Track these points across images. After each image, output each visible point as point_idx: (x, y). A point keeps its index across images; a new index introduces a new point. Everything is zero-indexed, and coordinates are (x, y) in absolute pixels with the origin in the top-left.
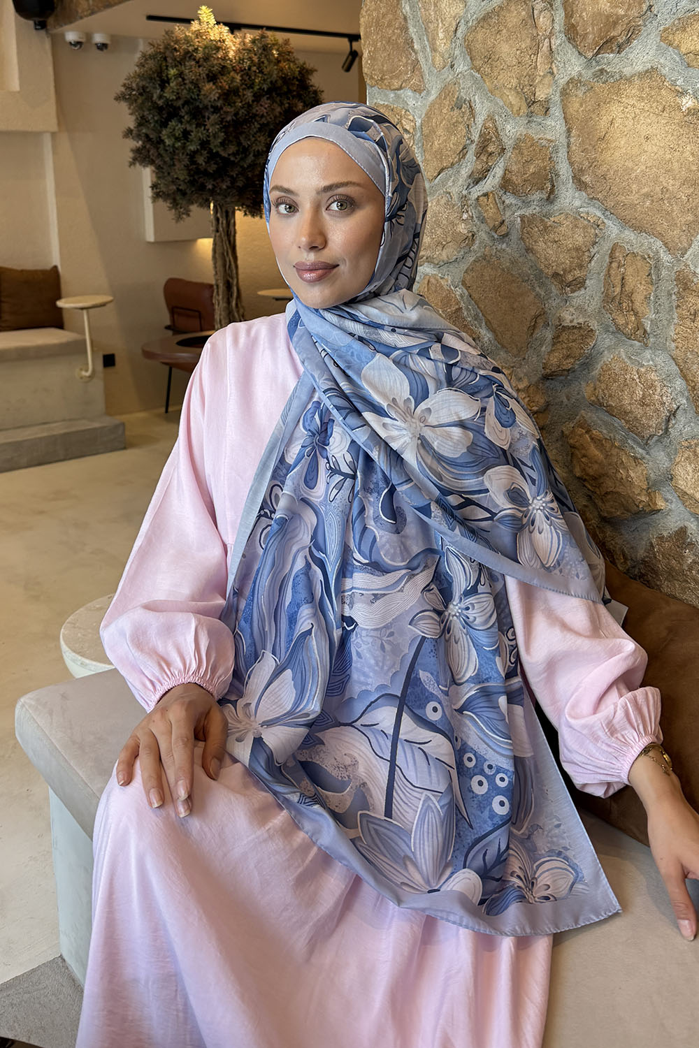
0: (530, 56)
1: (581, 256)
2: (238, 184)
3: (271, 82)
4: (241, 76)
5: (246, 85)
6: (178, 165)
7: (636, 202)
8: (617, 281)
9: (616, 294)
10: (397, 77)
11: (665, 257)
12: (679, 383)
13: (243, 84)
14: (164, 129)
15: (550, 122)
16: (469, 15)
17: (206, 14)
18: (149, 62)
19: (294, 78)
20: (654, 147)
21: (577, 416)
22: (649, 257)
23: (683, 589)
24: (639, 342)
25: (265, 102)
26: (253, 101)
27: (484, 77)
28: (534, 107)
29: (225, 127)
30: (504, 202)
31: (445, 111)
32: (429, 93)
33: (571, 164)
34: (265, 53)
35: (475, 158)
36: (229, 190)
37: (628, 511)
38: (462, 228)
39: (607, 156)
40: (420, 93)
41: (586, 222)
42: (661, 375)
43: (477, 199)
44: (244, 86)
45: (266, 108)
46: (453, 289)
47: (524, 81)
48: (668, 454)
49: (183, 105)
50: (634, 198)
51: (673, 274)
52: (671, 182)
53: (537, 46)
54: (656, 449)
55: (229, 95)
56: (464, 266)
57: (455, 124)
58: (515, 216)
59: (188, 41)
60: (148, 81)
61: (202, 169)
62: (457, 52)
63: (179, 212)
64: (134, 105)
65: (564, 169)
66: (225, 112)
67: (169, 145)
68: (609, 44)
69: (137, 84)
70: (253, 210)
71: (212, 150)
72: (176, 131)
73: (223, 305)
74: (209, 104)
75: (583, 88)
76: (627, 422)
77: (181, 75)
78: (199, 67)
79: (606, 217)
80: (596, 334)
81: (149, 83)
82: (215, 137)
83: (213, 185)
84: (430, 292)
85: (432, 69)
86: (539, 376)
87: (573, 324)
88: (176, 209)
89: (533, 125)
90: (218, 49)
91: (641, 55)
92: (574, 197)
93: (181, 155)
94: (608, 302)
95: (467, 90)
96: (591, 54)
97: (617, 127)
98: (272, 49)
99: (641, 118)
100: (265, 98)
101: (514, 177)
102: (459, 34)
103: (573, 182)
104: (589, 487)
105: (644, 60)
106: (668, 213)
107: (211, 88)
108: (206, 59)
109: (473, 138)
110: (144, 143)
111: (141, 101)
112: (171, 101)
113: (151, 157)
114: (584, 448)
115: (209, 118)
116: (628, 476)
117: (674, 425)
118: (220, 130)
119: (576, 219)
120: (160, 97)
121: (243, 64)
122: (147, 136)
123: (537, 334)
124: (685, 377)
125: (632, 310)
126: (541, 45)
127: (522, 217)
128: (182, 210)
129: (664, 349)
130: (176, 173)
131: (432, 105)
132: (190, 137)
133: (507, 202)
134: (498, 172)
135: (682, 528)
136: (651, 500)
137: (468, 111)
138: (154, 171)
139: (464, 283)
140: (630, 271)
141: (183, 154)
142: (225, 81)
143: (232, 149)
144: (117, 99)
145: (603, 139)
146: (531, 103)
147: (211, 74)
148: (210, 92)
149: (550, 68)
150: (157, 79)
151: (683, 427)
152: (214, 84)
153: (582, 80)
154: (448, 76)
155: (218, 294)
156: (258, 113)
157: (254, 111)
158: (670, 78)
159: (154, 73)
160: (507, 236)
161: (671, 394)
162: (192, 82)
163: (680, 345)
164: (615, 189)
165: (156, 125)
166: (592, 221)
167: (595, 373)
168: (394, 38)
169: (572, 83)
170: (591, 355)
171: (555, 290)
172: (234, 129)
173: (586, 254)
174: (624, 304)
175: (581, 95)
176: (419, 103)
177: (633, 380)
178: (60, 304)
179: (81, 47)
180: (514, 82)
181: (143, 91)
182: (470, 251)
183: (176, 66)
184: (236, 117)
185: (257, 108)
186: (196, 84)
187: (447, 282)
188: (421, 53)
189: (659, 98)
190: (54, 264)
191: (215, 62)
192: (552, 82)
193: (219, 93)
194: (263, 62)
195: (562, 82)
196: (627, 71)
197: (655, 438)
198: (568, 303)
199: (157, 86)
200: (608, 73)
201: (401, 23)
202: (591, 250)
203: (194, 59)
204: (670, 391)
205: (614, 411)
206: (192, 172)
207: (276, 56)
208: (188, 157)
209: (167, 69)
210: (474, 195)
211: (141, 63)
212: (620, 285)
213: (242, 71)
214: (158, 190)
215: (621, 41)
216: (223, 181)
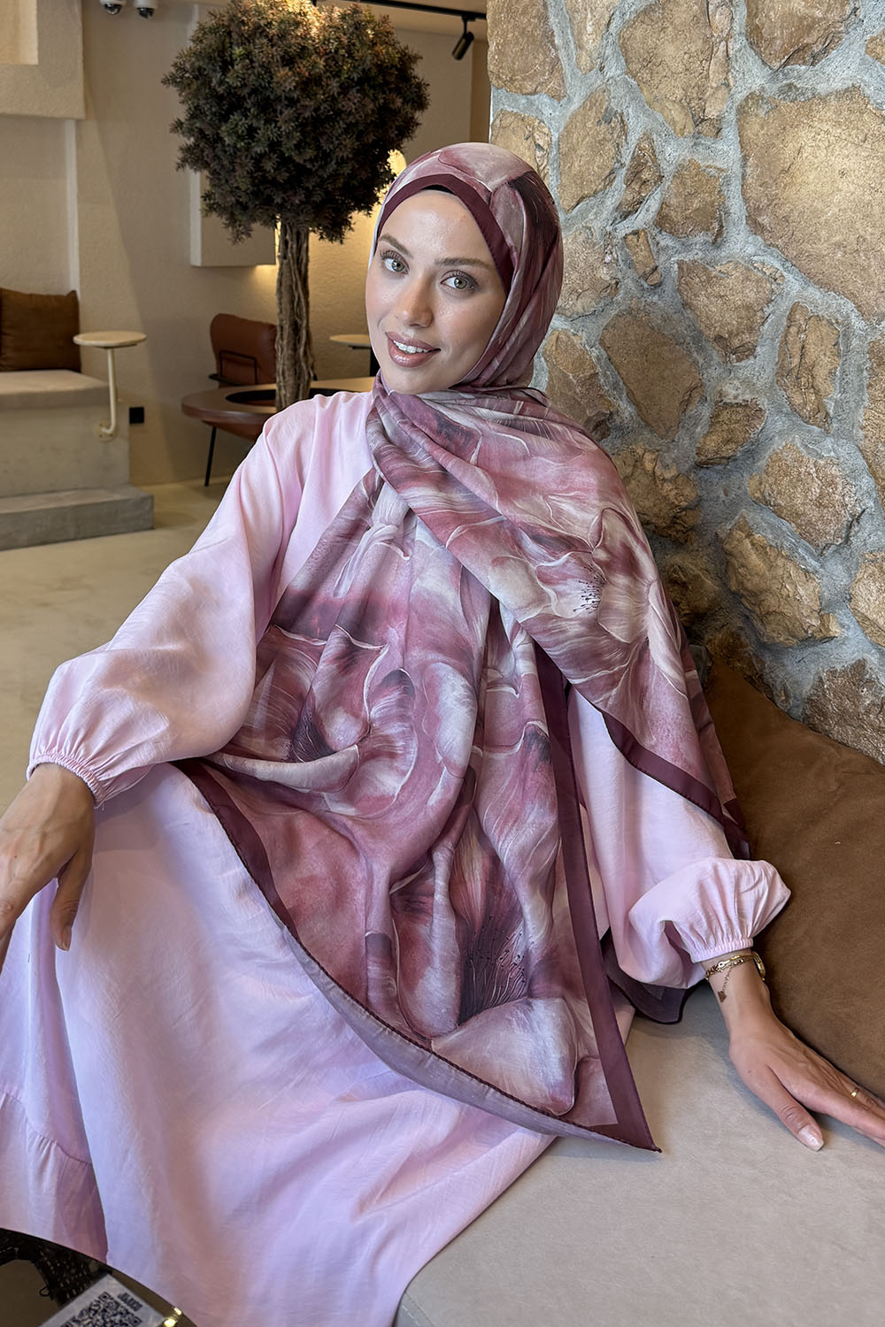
0: (701, 62)
1: (752, 316)
2: (315, 199)
3: (364, 70)
4: (326, 61)
5: (331, 72)
6: (239, 171)
7: (825, 253)
8: (796, 350)
9: (793, 365)
10: (531, 78)
11: (857, 323)
12: (866, 482)
13: (327, 70)
14: (223, 123)
15: (720, 146)
16: (626, 6)
18: (209, 36)
19: (392, 66)
20: (850, 185)
21: (736, 515)
22: (837, 323)
23: (858, 737)
24: (819, 427)
25: (354, 94)
26: (339, 94)
27: (642, 85)
28: (703, 126)
29: (302, 126)
30: (658, 243)
31: (589, 125)
32: (570, 100)
33: (746, 200)
34: (358, 33)
35: (625, 186)
36: (303, 206)
37: (794, 637)
38: (604, 274)
39: (791, 193)
40: (559, 101)
41: (760, 274)
42: (844, 470)
43: (625, 238)
44: (328, 74)
45: (354, 104)
46: (587, 347)
47: (691, 92)
48: (848, 569)
49: (250, 95)
50: (822, 247)
51: (865, 345)
52: (870, 230)
53: (710, 50)
54: (832, 561)
55: (309, 84)
56: (604, 321)
57: (602, 142)
58: (670, 263)
59: (259, 12)
60: (207, 61)
61: (270, 178)
62: (609, 51)
63: (238, 231)
64: (188, 91)
65: (736, 207)
66: (302, 106)
67: (229, 145)
68: (800, 53)
69: (192, 64)
70: (332, 233)
71: (284, 154)
72: (239, 127)
73: (287, 352)
74: (283, 95)
75: (765, 106)
76: (799, 526)
77: (248, 55)
78: (272, 46)
79: (786, 269)
80: (766, 415)
81: (208, 64)
82: (288, 137)
83: (283, 198)
84: (559, 351)
85: (576, 70)
86: (692, 462)
87: (736, 401)
88: (234, 227)
89: (700, 148)
90: (297, 24)
91: (840, 69)
92: (747, 242)
93: (243, 158)
94: (783, 375)
95: (619, 100)
96: (778, 64)
97: (806, 158)
98: (367, 28)
99: (837, 148)
100: (354, 90)
101: (672, 213)
102: (612, 28)
103: (747, 223)
104: (747, 605)
105: (844, 75)
106: (864, 269)
107: (287, 74)
108: (283, 36)
109: (623, 161)
110: (196, 141)
111: (195, 87)
112: (235, 88)
113: (206, 159)
114: (743, 556)
115: (281, 113)
116: (796, 592)
117: (857, 533)
118: (295, 129)
119: (748, 269)
120: (221, 83)
121: (328, 45)
122: (201, 131)
123: (692, 411)
124: (873, 474)
125: (813, 387)
126: (715, 49)
127: (680, 264)
128: (241, 228)
129: (851, 438)
130: (237, 181)
131: (574, 116)
132: (256, 135)
133: (662, 243)
134: (653, 204)
135: (859, 661)
136: (823, 625)
137: (619, 126)
138: (207, 177)
139: (602, 342)
140: (812, 338)
141: (246, 156)
142: (304, 66)
143: (310, 153)
144: (165, 82)
145: (787, 172)
146: (699, 121)
147: (286, 56)
148: (285, 79)
149: (726, 78)
150: (218, 59)
151: (866, 535)
152: (290, 69)
153: (765, 96)
154: (596, 81)
155: (282, 339)
156: (344, 109)
157: (340, 106)
158: (874, 101)
159: (214, 51)
160: (660, 286)
161: (855, 494)
162: (262, 66)
163: (870, 434)
164: (799, 235)
165: (214, 119)
166: (768, 274)
167: (762, 463)
168: (529, 29)
169: (752, 98)
170: (758, 440)
171: (716, 357)
172: (313, 128)
173: (759, 314)
174: (803, 379)
175: (762, 113)
176: (557, 113)
177: (809, 474)
178: (78, 339)
179: (119, 11)
180: (679, 93)
181: (199, 74)
182: (612, 302)
183: (243, 44)
184: (315, 113)
185: (343, 103)
186: (267, 68)
187: (581, 339)
188: (563, 50)
189: (860, 124)
190: (72, 288)
191: (293, 41)
192: (727, 96)
193: (297, 82)
194: (354, 45)
195: (739, 97)
196: (822, 88)
197: (833, 548)
198: (732, 375)
199: (218, 68)
200: (797, 89)
201: (539, 10)
202: (765, 310)
203: (267, 36)
204: (854, 489)
205: (782, 512)
206: (257, 181)
207: (371, 36)
208: (253, 161)
209: (231, 47)
210: (621, 233)
211: (198, 37)
212: (798, 356)
213: (327, 54)
214: (212, 202)
215: (816, 51)
216: (296, 193)
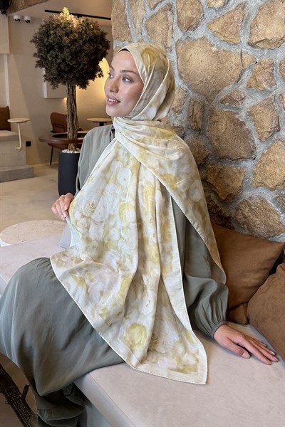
0: (166, 31)
1: (181, 102)
2: (76, 76)
3: (90, 37)
4: (78, 35)
6: (53, 68)
7: (198, 84)
9: (191, 115)
10: (123, 37)
11: (207, 102)
12: (209, 146)
14: (48, 54)
15: (172, 55)
16: (147, 16)
17: (66, 10)
18: (43, 28)
19: (99, 36)
20: (204, 64)
22: (201, 103)
24: (198, 132)
25: (87, 45)
26: (82, 44)
27: (151, 38)
29: (72, 54)
33: (178, 70)
34: (88, 26)
36: (73, 78)
39: (189, 67)
41: (183, 90)
44: (79, 38)
45: (87, 47)
47: (164, 40)
49: (56, 45)
50: (197, 82)
51: (208, 109)
52: (209, 77)
53: (168, 27)
55: (73, 42)
59: (58, 20)
61: (63, 70)
62: (143, 29)
64: (37, 44)
65: (176, 72)
66: (72, 48)
67: (50, 60)
68: (190, 28)
69: (39, 36)
70: (83, 86)
71: (66, 63)
72: (53, 55)
73: (70, 122)
74: (66, 45)
75: (182, 43)
77: (55, 33)
78: (62, 30)
79: (189, 89)
80: (185, 129)
81: (43, 36)
82: (67, 57)
83: (67, 76)
85: (135, 34)
87: (178, 126)
88: (53, 85)
90: (70, 24)
91: (201, 32)
92: (179, 81)
94: (189, 118)
96: (185, 31)
97: (193, 57)
98: (91, 25)
99: (200, 54)
100: (87, 43)
102: (144, 22)
103: (179, 76)
105: (201, 34)
106: (207, 87)
108: (65, 27)
110: (41, 59)
111: (40, 43)
113: (44, 64)
115: (65, 50)
117: (208, 160)
118: (70, 55)
119: (180, 89)
120: (47, 41)
121: (79, 30)
122: (42, 56)
124: (211, 144)
125: (196, 121)
128: (55, 85)
129: (205, 134)
130: (53, 71)
132: (58, 57)
138: (45, 70)
140: (195, 107)
141: (55, 63)
142: (72, 36)
143: (74, 62)
144: (31, 42)
145: (188, 61)
146: (166, 48)
148: (66, 40)
149: (172, 35)
150: (46, 34)
151: (210, 161)
152: (68, 37)
153: (182, 40)
154: (140, 37)
155: (69, 118)
156: (84, 49)
158: (209, 40)
159: (45, 32)
162: (59, 36)
163: (210, 133)
164: (191, 79)
165: (45, 52)
168: (122, 22)
169: (179, 41)
170: (183, 136)
171: (173, 114)
172: (75, 55)
173: (183, 101)
174: (193, 119)
175: (181, 45)
178: (9, 121)
179: (19, 21)
180: (161, 40)
181: (41, 39)
183: (53, 30)
184: (76, 50)
185: (84, 47)
186: (61, 37)
188: (131, 29)
189: (206, 47)
190: (7, 105)
191: (68, 29)
192: (173, 40)
193: (69, 41)
194: (87, 30)
195: (176, 41)
196: (196, 37)
197: (202, 165)
198: (177, 118)
199: (46, 37)
200: (190, 38)
201: (125, 17)
203: (60, 27)
204: (207, 148)
206: (59, 71)
207: (92, 27)
208: (57, 65)
209: (50, 31)
211: (40, 28)
212: (192, 112)
213: (79, 33)
214: (46, 77)
215: (194, 27)
216: (71, 74)
